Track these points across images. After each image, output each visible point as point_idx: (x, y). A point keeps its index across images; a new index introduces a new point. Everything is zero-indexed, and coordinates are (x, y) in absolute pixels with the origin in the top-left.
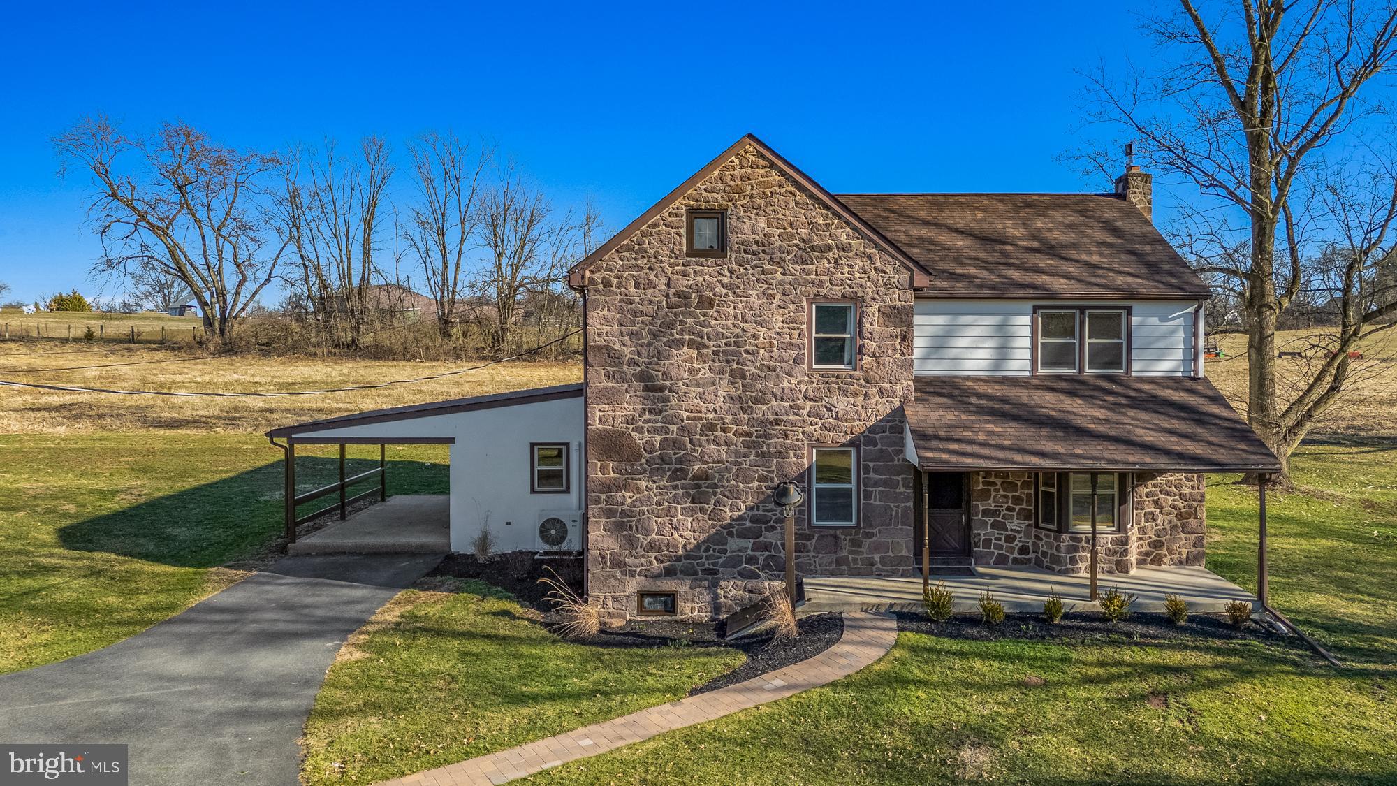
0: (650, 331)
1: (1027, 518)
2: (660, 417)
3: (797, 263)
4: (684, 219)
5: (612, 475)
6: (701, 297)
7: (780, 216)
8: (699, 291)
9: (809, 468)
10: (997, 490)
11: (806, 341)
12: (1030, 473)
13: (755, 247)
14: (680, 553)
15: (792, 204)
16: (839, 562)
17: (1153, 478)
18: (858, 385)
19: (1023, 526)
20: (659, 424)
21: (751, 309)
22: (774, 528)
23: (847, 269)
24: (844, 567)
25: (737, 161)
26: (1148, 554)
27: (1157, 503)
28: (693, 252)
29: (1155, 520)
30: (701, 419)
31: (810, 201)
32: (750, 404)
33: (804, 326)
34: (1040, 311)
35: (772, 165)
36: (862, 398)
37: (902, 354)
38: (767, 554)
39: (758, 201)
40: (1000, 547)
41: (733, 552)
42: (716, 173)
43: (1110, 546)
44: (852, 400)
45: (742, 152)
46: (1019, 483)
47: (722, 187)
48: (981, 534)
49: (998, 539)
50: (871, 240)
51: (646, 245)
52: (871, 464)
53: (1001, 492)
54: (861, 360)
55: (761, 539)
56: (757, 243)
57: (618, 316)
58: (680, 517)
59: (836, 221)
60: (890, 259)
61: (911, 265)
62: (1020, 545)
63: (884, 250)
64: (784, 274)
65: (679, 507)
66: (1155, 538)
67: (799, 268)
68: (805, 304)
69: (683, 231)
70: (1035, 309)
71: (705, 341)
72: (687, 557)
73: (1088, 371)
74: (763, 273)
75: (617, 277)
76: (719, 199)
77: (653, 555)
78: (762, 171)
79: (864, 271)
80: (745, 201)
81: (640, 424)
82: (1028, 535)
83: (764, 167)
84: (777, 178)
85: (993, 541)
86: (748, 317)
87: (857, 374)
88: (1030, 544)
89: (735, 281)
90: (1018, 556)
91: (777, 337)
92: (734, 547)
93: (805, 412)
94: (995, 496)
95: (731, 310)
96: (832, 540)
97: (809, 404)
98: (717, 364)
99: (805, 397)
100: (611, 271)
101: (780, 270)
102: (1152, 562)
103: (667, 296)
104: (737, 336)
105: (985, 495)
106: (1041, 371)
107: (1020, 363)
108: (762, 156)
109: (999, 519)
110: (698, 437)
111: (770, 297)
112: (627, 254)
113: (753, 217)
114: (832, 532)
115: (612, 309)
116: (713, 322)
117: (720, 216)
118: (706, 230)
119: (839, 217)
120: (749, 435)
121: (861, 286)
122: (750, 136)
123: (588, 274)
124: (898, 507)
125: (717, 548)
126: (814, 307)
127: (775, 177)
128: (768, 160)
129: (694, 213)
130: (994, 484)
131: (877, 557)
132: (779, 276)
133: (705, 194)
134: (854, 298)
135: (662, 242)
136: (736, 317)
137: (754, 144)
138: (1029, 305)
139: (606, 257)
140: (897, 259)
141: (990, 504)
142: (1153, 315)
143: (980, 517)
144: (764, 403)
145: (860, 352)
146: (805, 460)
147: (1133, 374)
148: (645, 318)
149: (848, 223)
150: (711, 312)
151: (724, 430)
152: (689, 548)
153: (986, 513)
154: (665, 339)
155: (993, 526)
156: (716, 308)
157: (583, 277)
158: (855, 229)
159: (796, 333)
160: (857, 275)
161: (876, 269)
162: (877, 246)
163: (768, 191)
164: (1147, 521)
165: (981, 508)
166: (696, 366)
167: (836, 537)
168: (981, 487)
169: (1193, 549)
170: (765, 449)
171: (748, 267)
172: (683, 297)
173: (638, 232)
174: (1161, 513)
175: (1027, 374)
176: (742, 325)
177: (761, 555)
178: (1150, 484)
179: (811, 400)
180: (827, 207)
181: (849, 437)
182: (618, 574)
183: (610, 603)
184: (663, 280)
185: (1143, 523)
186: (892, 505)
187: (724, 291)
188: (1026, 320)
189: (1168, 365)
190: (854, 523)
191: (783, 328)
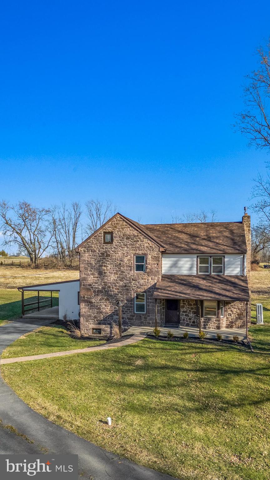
0: (95, 263)
1: (195, 314)
2: (97, 285)
3: (130, 245)
4: (103, 234)
5: (86, 299)
6: (107, 254)
7: (126, 233)
8: (106, 253)
9: (134, 298)
11: (133, 265)
12: (195, 300)
13: (120, 241)
14: (102, 319)
15: (129, 230)
16: (141, 323)
17: (230, 303)
18: (146, 277)
19: (194, 316)
20: (97, 286)
21: (119, 257)
22: (125, 313)
23: (143, 247)
24: (143, 324)
25: (115, 220)
26: (229, 325)
27: (231, 311)
28: (105, 243)
29: (231, 315)
30: (107, 285)
31: (133, 229)
32: (119, 281)
33: (132, 261)
34: (199, 257)
35: (124, 220)
36: (147, 280)
37: (157, 269)
38: (123, 320)
39: (121, 230)
40: (187, 321)
42: (110, 223)
43: (215, 322)
44: (144, 280)
45: (116, 217)
46: (192, 304)
47: (112, 226)
48: (182, 317)
49: (187, 319)
50: (149, 239)
51: (94, 241)
52: (149, 297)
53: (188, 306)
54: (147, 270)
56: (120, 240)
57: (87, 259)
58: (102, 310)
59: (140, 234)
60: (154, 244)
61: (159, 245)
62: (193, 321)
63: (152, 242)
64: (127, 248)
65: (101, 307)
66: (231, 321)
67: (131, 246)
68: (132, 256)
69: (102, 238)
70: (197, 256)
71: (108, 265)
72: (104, 320)
73: (212, 274)
74: (122, 248)
75: (87, 249)
76: (111, 229)
77: (96, 319)
78: (121, 222)
79: (147, 247)
80: (117, 230)
81: (92, 286)
82: (195, 318)
83: (122, 221)
84: (125, 224)
85: (185, 320)
86: (118, 259)
87: (145, 274)
88: (195, 321)
89: (115, 250)
90: (192, 324)
91: (126, 264)
92: (115, 318)
93: (132, 284)
94: (186, 307)
95: (114, 257)
96: (140, 317)
97: (133, 282)
98: (111, 271)
99: (133, 280)
100: (86, 248)
101: (126, 247)
102: (230, 327)
103: (99, 254)
104: (116, 264)
105: (183, 307)
106: (199, 273)
107: (194, 272)
108: (121, 218)
109: (187, 313)
110: (106, 289)
111: (124, 254)
112: (89, 244)
113: (119, 233)
114: (139, 315)
115: (86, 257)
116: (110, 260)
117: (111, 233)
118: (108, 237)
119: (141, 233)
120: (119, 289)
121: (146, 251)
122: (118, 213)
123: (80, 249)
125: (111, 318)
126: (135, 256)
127: (125, 223)
128: (123, 219)
129: (105, 233)
130: (186, 304)
131: (151, 322)
132: (126, 248)
133: (108, 228)
134: (145, 254)
135: (97, 240)
136: (115, 259)
137: (119, 215)
138: (196, 256)
139: (84, 244)
140: (155, 244)
141: (184, 310)
142: (231, 258)
143: (182, 313)
144: (122, 281)
145: (146, 268)
146: (133, 296)
147: (225, 275)
148: (94, 260)
149: (143, 235)
150: (109, 258)
151: (112, 288)
152: (104, 318)
153: (183, 312)
154: (98, 265)
155: (185, 315)
156: (110, 257)
157: (79, 250)
158: (145, 236)
159: (130, 263)
160: (145, 248)
161: (150, 247)
162: (150, 240)
163: (123, 227)
164: (229, 316)
165: (182, 310)
166: (106, 271)
167: (140, 316)
168: (182, 305)
169: (242, 324)
170: (123, 293)
171: (118, 246)
172: (103, 254)
173: (92, 238)
174: (233, 313)
175: (196, 274)
176: (117, 261)
178: (230, 305)
179: (134, 280)
180: (138, 231)
181: (144, 290)
182: (87, 324)
183: (85, 331)
184: (98, 250)
185: (227, 316)
187: (112, 252)
188: (195, 259)
189: (236, 271)
190: (145, 313)
191: (127, 262)
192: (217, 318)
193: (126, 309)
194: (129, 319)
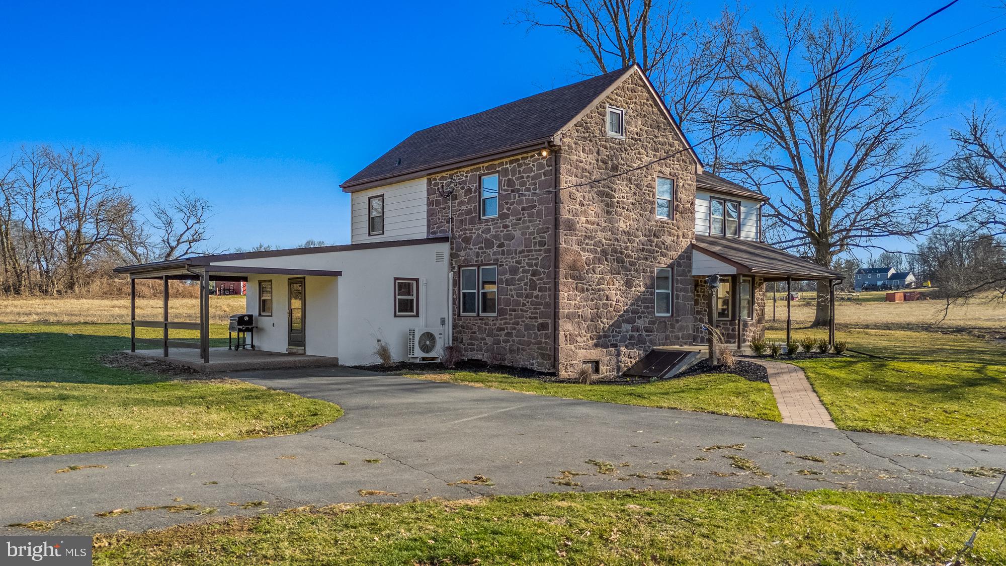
0: (590, 183)
2: (594, 241)
3: (652, 150)
4: (607, 111)
5: (571, 279)
6: (613, 164)
7: (646, 119)
8: (612, 160)
9: (654, 280)
11: (655, 199)
13: (635, 137)
14: (601, 333)
15: (651, 112)
16: (666, 338)
18: (675, 229)
20: (592, 247)
21: (632, 176)
22: (640, 317)
24: (668, 341)
25: (630, 79)
30: (611, 245)
31: (659, 113)
32: (631, 236)
33: (654, 191)
34: (712, 199)
36: (676, 237)
37: (692, 213)
38: (638, 333)
39: (638, 107)
41: (624, 332)
42: (622, 84)
44: (673, 238)
45: (633, 74)
47: (623, 94)
50: (682, 142)
51: (590, 126)
52: (679, 278)
54: (676, 214)
55: (635, 324)
56: (636, 135)
59: (669, 127)
60: (688, 155)
63: (687, 149)
64: (647, 156)
65: (601, 302)
67: (653, 153)
68: (655, 176)
69: (606, 120)
70: (711, 197)
72: (605, 336)
73: (727, 235)
74: (638, 154)
75: (576, 144)
76: (622, 101)
77: (590, 335)
78: (640, 88)
79: (678, 161)
80: (633, 106)
81: (585, 244)
83: (642, 86)
84: (647, 94)
86: (631, 181)
87: (674, 223)
89: (626, 157)
91: (643, 195)
92: (624, 330)
93: (654, 244)
95: (625, 175)
96: (663, 324)
97: (655, 240)
98: (618, 209)
99: (654, 235)
100: (573, 139)
101: (646, 153)
103: (598, 161)
104: (627, 192)
106: (713, 232)
107: (706, 229)
108: (641, 79)
110: (610, 255)
111: (642, 169)
113: (636, 118)
114: (664, 319)
115: (572, 164)
116: (617, 181)
117: (621, 113)
119: (670, 125)
121: (677, 169)
122: (637, 64)
123: (562, 138)
124: (688, 304)
125: (618, 330)
126: (659, 179)
127: (645, 93)
128: (644, 82)
129: (611, 108)
131: (680, 334)
132: (644, 157)
133: (616, 96)
134: (675, 177)
135: (597, 125)
136: (626, 180)
137: (638, 70)
138: (708, 195)
139: (571, 128)
140: (691, 155)
144: (637, 237)
145: (676, 210)
146: (654, 275)
147: (741, 238)
148: (588, 174)
149: (674, 130)
150: (617, 175)
152: (605, 329)
154: (596, 190)
156: (619, 172)
157: (561, 140)
158: (676, 134)
159: (651, 194)
162: (684, 146)
166: (610, 209)
167: (665, 323)
170: (637, 267)
172: (605, 162)
175: (708, 234)
176: (629, 185)
177: (636, 334)
179: (656, 237)
180: (666, 118)
181: (671, 261)
182: (574, 349)
183: (569, 368)
186: (686, 303)
189: (752, 233)
190: (670, 314)
191: (646, 190)
193: (643, 305)
194: (646, 332)
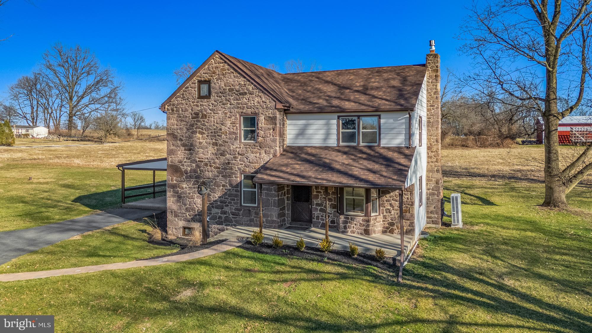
0: (186, 128)
1: (334, 208)
2: (189, 161)
3: (235, 100)
4: (197, 84)
5: (175, 182)
6: (202, 114)
7: (228, 82)
8: (202, 112)
9: (241, 182)
10: (322, 195)
11: (238, 131)
12: (335, 187)
13: (220, 94)
14: (196, 213)
15: (232, 77)
16: (252, 220)
17: (389, 193)
18: (257, 149)
19: (333, 211)
20: (189, 163)
21: (219, 119)
22: (228, 206)
23: (252, 102)
24: (252, 223)
25: (213, 61)
26: (387, 228)
27: (391, 205)
28: (200, 97)
29: (390, 213)
30: (202, 161)
31: (239, 75)
32: (219, 156)
33: (238, 125)
34: (340, 118)
35: (225, 62)
36: (259, 154)
37: (273, 136)
38: (225, 215)
39: (221, 76)
40: (323, 220)
41: (214, 214)
42: (207, 66)
43: (361, 222)
44: (255, 155)
45: (215, 58)
46: (331, 193)
47: (209, 72)
48: (316, 213)
49: (322, 216)
50: (261, 90)
51: (185, 95)
53: (323, 196)
54: (258, 139)
55: (223, 210)
56: (221, 92)
57: (176, 122)
58: (196, 199)
59: (248, 83)
60: (268, 97)
61: (275, 99)
62: (331, 219)
63: (265, 94)
64: (230, 105)
65: (196, 195)
66: (391, 221)
67: (236, 102)
68: (238, 116)
69: (196, 89)
70: (339, 117)
71: (204, 131)
72: (199, 215)
73: (362, 144)
74: (223, 104)
75: (176, 107)
76: (208, 76)
77: (188, 213)
78: (222, 65)
79: (259, 103)
80: (216, 77)
81: (183, 163)
82: (334, 216)
83: (223, 63)
84: (227, 67)
85: (320, 217)
86: (218, 122)
87: (257, 144)
88: (335, 220)
89: (214, 108)
90: (331, 224)
91: (228, 129)
92: (214, 212)
93: (238, 160)
94: (321, 198)
95: (213, 119)
96: (248, 211)
97: (240, 157)
98: (208, 140)
99: (238, 153)
100: (174, 105)
101: (229, 103)
102: (390, 232)
103: (192, 114)
104: (214, 129)
105: (317, 197)
106: (341, 144)
107: (333, 142)
108: (222, 59)
109: (323, 207)
110: (202, 168)
111: (226, 114)
112: (179, 99)
113: (219, 82)
114: (248, 208)
115: (174, 119)
116: (206, 124)
117: (208, 82)
118: (205, 88)
119: (249, 81)
120: (219, 168)
121: (258, 109)
122: (217, 51)
123: (166, 107)
124: (272, 199)
125: (209, 212)
126: (242, 117)
127: (227, 66)
128: (224, 60)
129: (200, 82)
130: (320, 192)
131: (264, 219)
132: (229, 105)
133: (203, 75)
134: (256, 114)
135: (190, 94)
136: (214, 122)
137: (218, 54)
138: (336, 116)
139: (172, 100)
140: (270, 97)
141: (318, 201)
142: (391, 118)
143: (315, 206)
144: (224, 156)
145: (258, 136)
146: (239, 179)
147: (381, 145)
148: (185, 123)
149: (252, 83)
150: (206, 120)
151: (210, 166)
152: (199, 211)
153: (318, 205)
154: (191, 131)
155: (320, 211)
156: (207, 118)
157: (165, 108)
158: (255, 86)
159: (235, 128)
160: (256, 104)
161: (263, 101)
162: (263, 92)
163: (224, 72)
164: (387, 213)
165: (315, 202)
166: (201, 141)
167: (249, 210)
168: (315, 193)
169: (409, 227)
170: (225, 174)
171: (218, 102)
172: (197, 114)
173: (182, 90)
174: (393, 209)
175: (336, 145)
176: (216, 125)
177: (223, 216)
178: (388, 196)
179: (240, 155)
180: (245, 77)
181: (254, 170)
182: (176, 219)
183: (174, 230)
184: (190, 108)
185: (385, 214)
186: (270, 198)
187: (210, 112)
188: (335, 122)
189: (399, 141)
190: (256, 205)
191: (230, 126)
192: (365, 216)
193: (229, 198)
194: (233, 215)
